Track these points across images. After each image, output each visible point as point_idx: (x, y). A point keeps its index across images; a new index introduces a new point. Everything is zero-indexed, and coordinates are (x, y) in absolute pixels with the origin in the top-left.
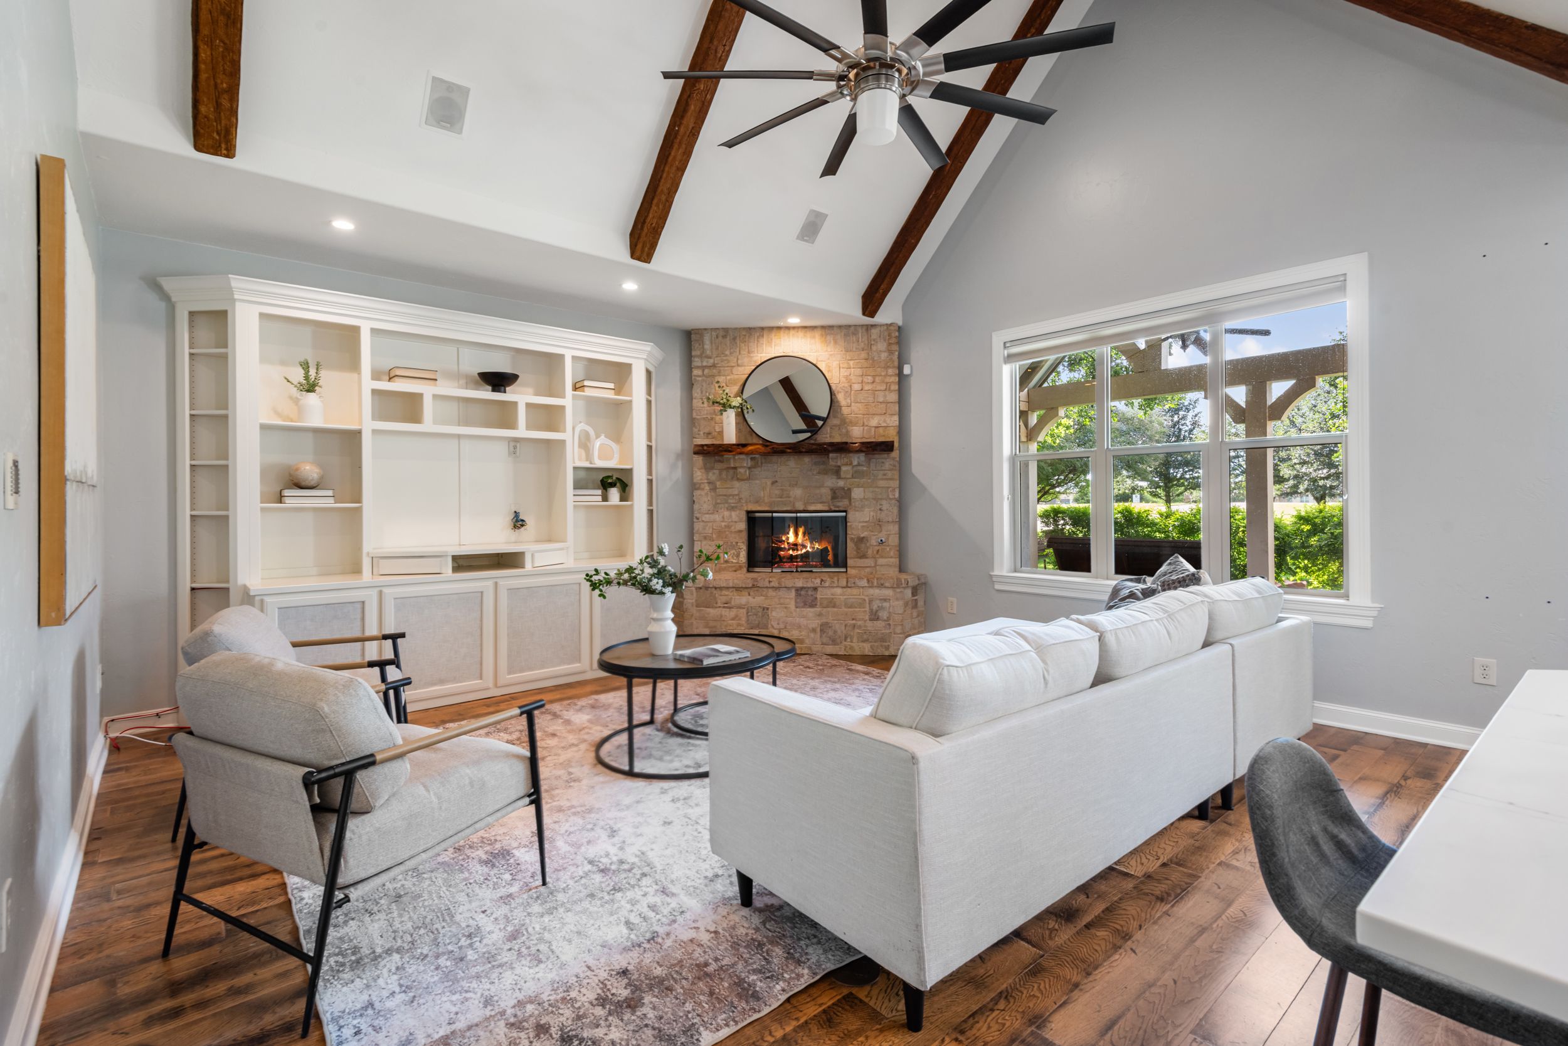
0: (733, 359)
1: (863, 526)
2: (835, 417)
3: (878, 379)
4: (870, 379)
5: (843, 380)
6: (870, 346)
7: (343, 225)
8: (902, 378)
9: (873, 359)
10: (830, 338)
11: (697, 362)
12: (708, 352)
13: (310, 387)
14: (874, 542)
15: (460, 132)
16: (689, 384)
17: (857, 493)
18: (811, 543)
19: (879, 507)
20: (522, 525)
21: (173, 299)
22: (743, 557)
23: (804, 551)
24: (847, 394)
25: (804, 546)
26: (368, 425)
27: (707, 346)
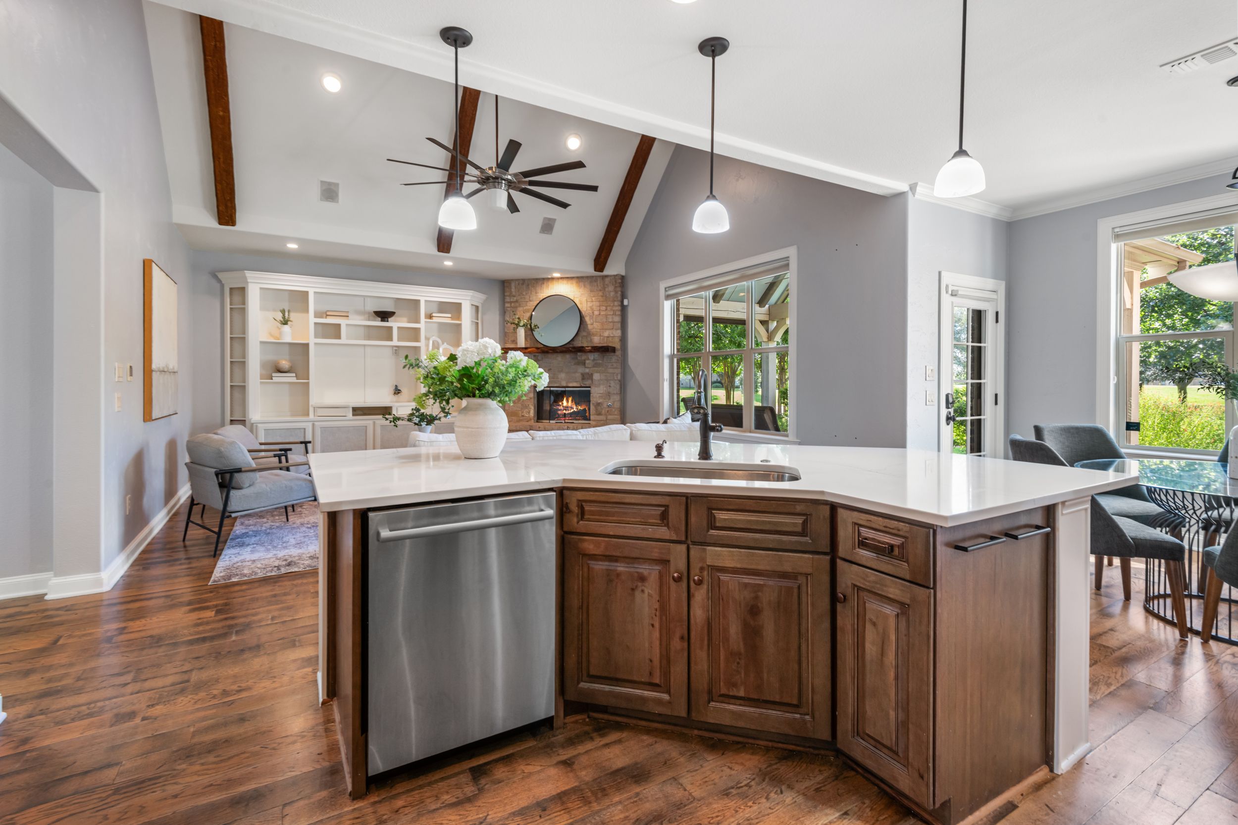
0: (527, 297)
1: (599, 396)
2: (584, 331)
3: (608, 308)
4: (604, 308)
5: (589, 308)
6: (604, 288)
7: (292, 246)
8: (624, 309)
9: (606, 296)
10: (582, 284)
11: (508, 299)
12: (514, 293)
13: (285, 322)
14: (605, 405)
15: (337, 202)
16: (503, 312)
17: (596, 376)
18: (576, 406)
19: (609, 385)
20: (399, 393)
21: (223, 282)
22: (532, 413)
23: (572, 411)
24: (591, 317)
25: (572, 408)
26: (312, 340)
27: (513, 290)
